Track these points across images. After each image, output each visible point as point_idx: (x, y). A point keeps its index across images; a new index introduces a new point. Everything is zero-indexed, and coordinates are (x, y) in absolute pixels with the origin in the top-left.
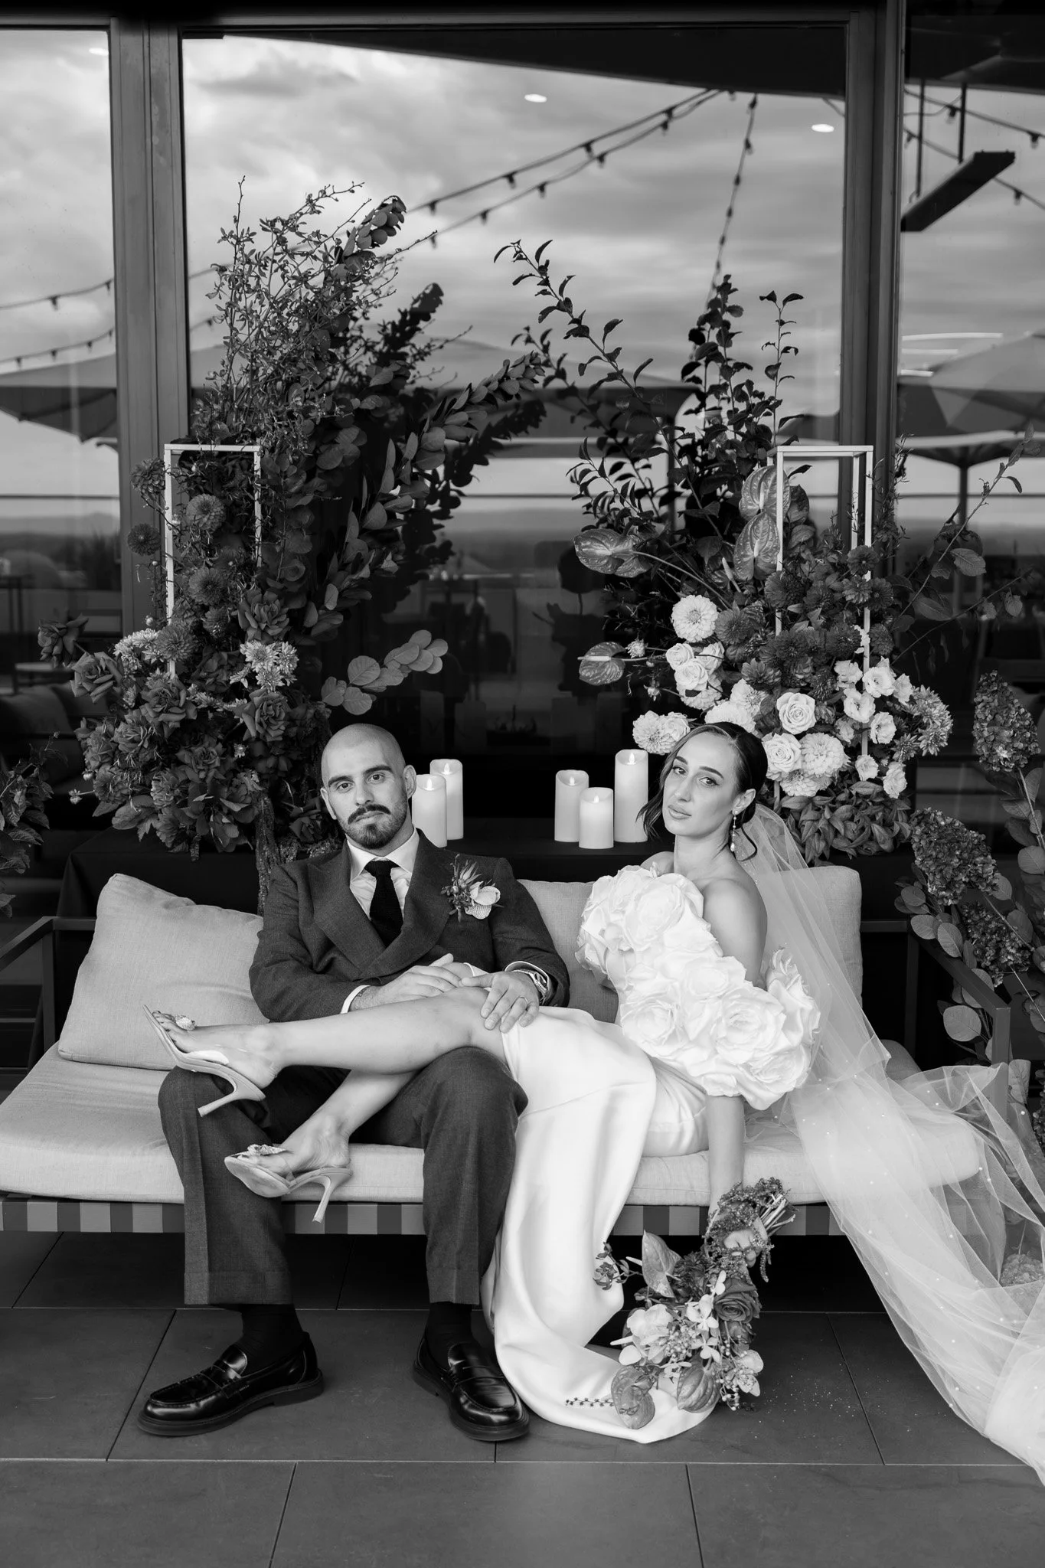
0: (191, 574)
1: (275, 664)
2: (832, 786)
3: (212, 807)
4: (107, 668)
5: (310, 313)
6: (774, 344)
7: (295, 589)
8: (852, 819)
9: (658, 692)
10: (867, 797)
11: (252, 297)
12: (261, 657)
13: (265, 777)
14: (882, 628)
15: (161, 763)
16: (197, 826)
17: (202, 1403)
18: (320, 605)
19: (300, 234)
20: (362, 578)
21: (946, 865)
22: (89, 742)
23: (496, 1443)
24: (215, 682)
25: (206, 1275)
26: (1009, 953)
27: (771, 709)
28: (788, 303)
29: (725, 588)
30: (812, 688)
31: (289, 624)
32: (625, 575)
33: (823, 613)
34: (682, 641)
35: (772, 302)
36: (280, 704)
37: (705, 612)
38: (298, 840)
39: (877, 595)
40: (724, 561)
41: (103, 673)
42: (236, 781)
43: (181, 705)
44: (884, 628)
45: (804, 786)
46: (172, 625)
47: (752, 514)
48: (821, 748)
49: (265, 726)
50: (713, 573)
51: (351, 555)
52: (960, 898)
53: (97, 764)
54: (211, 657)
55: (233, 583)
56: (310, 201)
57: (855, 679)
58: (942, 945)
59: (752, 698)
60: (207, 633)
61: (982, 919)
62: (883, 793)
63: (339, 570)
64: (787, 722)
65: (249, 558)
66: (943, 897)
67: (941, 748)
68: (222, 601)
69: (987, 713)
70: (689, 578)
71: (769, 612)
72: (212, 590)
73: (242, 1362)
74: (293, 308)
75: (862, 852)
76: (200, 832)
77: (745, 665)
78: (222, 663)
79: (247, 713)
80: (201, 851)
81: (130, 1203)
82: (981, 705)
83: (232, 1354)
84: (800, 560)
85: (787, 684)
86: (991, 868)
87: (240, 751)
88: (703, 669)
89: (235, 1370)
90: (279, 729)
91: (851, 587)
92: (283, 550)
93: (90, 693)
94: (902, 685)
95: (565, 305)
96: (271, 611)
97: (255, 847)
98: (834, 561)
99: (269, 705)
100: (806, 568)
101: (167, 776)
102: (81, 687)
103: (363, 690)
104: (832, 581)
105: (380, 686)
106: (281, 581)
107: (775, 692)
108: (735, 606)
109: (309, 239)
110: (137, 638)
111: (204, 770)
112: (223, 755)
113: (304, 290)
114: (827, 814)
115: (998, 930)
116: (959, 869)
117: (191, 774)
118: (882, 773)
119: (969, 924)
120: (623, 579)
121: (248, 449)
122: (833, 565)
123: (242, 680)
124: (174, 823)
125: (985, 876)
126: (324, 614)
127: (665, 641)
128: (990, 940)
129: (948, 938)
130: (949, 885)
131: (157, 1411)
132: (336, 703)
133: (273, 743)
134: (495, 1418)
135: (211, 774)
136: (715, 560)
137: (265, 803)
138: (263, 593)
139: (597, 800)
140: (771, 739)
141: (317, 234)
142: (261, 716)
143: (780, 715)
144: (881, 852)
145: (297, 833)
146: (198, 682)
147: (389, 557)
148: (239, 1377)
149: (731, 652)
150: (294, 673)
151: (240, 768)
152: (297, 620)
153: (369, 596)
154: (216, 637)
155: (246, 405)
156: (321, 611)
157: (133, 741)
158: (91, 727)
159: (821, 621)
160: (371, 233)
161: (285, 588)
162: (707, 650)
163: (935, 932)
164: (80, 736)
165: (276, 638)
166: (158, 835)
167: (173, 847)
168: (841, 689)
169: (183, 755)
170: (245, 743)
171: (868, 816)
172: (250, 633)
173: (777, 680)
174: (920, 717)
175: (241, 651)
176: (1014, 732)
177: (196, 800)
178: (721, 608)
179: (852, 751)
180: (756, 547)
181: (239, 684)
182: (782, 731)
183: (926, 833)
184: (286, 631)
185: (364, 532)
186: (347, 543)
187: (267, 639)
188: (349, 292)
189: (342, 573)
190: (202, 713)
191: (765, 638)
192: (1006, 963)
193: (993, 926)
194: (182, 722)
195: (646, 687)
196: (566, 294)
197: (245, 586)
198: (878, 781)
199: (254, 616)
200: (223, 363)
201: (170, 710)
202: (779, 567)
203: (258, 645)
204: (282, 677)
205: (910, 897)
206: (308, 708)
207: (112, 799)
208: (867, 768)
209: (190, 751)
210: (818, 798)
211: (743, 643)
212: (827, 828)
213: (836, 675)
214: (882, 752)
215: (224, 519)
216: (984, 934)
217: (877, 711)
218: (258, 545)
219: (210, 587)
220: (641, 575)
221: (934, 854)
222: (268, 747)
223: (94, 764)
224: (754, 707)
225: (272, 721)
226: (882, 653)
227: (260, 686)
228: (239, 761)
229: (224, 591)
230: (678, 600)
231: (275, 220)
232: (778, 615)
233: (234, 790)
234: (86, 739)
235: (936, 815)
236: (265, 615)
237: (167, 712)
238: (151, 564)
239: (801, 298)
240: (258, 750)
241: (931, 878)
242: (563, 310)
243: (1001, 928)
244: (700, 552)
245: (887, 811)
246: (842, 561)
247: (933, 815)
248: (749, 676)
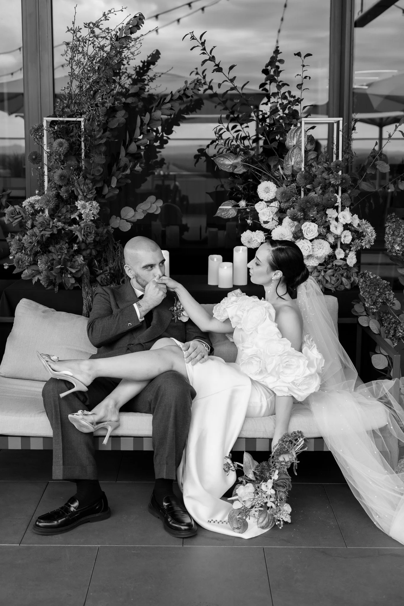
0: (55, 172)
1: (90, 210)
2: (325, 261)
3: (63, 271)
4: (19, 212)
5: (105, 62)
6: (300, 75)
7: (98, 178)
8: (333, 275)
9: (251, 222)
10: (340, 266)
11: (81, 56)
12: (84, 207)
13: (85, 258)
14: (346, 195)
15: (41, 252)
16: (57, 279)
17: (60, 521)
18: (109, 185)
19: (101, 29)
20: (127, 174)
21: (373, 294)
22: (12, 243)
23: (183, 538)
24: (65, 218)
25: (62, 467)
26: (400, 332)
27: (299, 229)
28: (306, 58)
29: (280, 178)
30: (317, 220)
31: (96, 194)
32: (238, 173)
33: (321, 188)
34: (262, 200)
35: (299, 57)
36: (92, 227)
37: (271, 188)
38: (100, 284)
39: (344, 181)
40: (279, 167)
41: (18, 214)
42: (74, 260)
43: (51, 227)
44: (347, 195)
45: (313, 261)
46: (46, 194)
47: (291, 147)
48: (320, 245)
49: (86, 236)
50: (275, 172)
51: (122, 164)
52: (379, 309)
53: (16, 252)
54: (63, 207)
55: (72, 176)
56: (104, 15)
57: (335, 216)
58: (371, 329)
59: (291, 224)
60: (62, 197)
61: (388, 318)
62: (347, 265)
63: (117, 171)
64: (306, 234)
65: (79, 165)
66: (372, 308)
67: (371, 245)
68: (68, 184)
69: (390, 231)
70: (265, 174)
71: (298, 188)
72: (64, 179)
73: (76, 504)
74: (98, 60)
75: (338, 289)
76: (58, 281)
77: (288, 210)
78: (68, 210)
79: (78, 231)
80: (59, 289)
81: (29, 437)
82: (388, 227)
83: (72, 501)
84: (311, 166)
85: (306, 219)
86: (392, 296)
87: (75, 247)
88: (270, 212)
89: (73, 507)
90: (92, 237)
91: (333, 178)
92: (93, 162)
93: (12, 222)
94: (355, 219)
95: (212, 59)
96: (88, 188)
97: (82, 287)
98: (326, 167)
99: (87, 228)
100: (314, 169)
101: (44, 258)
102: (9, 220)
103: (127, 221)
104: (325, 175)
105: (135, 219)
106: (93, 175)
107: (301, 221)
108: (284, 186)
109: (104, 31)
110: (32, 199)
111: (60, 255)
112: (68, 249)
113: (102, 53)
114: (323, 273)
115: (395, 322)
116: (379, 296)
117: (55, 257)
118: (346, 256)
119: (383, 320)
120: (237, 174)
121: (79, 119)
122: (325, 168)
123: (76, 217)
124: (48, 277)
125: (390, 299)
126: (111, 189)
127: (254, 200)
128: (392, 327)
129: (374, 326)
130: (375, 303)
131: (40, 524)
132: (116, 226)
133: (90, 243)
134: (183, 528)
135: (63, 256)
136: (276, 166)
137: (86, 269)
138: (85, 180)
139: (226, 268)
140: (299, 242)
141: (108, 29)
142: (84, 232)
143: (303, 232)
144: (346, 290)
145: (100, 282)
146: (58, 218)
147: (138, 165)
148: (75, 510)
149: (282, 205)
150: (98, 214)
151: (76, 254)
152: (99, 191)
153: (129, 181)
154: (65, 199)
155: (78, 101)
156: (109, 188)
157: (30, 243)
158: (13, 237)
159: (321, 192)
160: (130, 28)
161: (94, 178)
162: (272, 204)
163: (369, 323)
164: (8, 240)
165: (90, 199)
166: (41, 282)
167: (47, 287)
168: (329, 221)
169: (51, 248)
170: (77, 244)
171: (340, 274)
172: (80, 197)
173: (302, 217)
174: (362, 232)
175: (76, 205)
176: (402, 239)
177: (57, 267)
178: (278, 186)
179: (334, 247)
180: (293, 160)
181: (75, 219)
182: (304, 238)
183: (365, 281)
184: (94, 196)
185: (127, 154)
186: (120, 159)
187: (86, 199)
188: (121, 53)
189: (118, 172)
190: (59, 231)
191: (297, 199)
192: (399, 336)
193: (393, 320)
194: (51, 235)
195: (246, 220)
196: (212, 54)
197: (77, 177)
198: (344, 259)
199: (81, 190)
200: (68, 83)
201: (46, 229)
202: (303, 169)
203: (83, 202)
204: (93, 216)
205: (358, 308)
206: (104, 229)
207: (21, 267)
208: (340, 254)
209: (55, 247)
210: (319, 267)
211: (288, 201)
212: (322, 279)
213: (327, 215)
214: (346, 247)
215: (69, 149)
216: (389, 324)
217: (344, 230)
218: (83, 160)
219: (62, 178)
220: (244, 173)
221: (368, 290)
222: (87, 245)
223: (14, 252)
224: (292, 228)
225: (89, 234)
226: (346, 205)
227: (83, 220)
228: (75, 251)
229: (69, 180)
230: (260, 183)
231: (90, 23)
232: (302, 189)
233: (73, 263)
234: (10, 242)
235: (369, 274)
236: (86, 190)
237: (45, 230)
238: (38, 168)
239: (311, 55)
240: (83, 246)
241: (367, 300)
242: (211, 61)
243: (396, 322)
244: (269, 163)
245: (348, 272)
246: (329, 167)
247: (368, 274)
248: (290, 215)
